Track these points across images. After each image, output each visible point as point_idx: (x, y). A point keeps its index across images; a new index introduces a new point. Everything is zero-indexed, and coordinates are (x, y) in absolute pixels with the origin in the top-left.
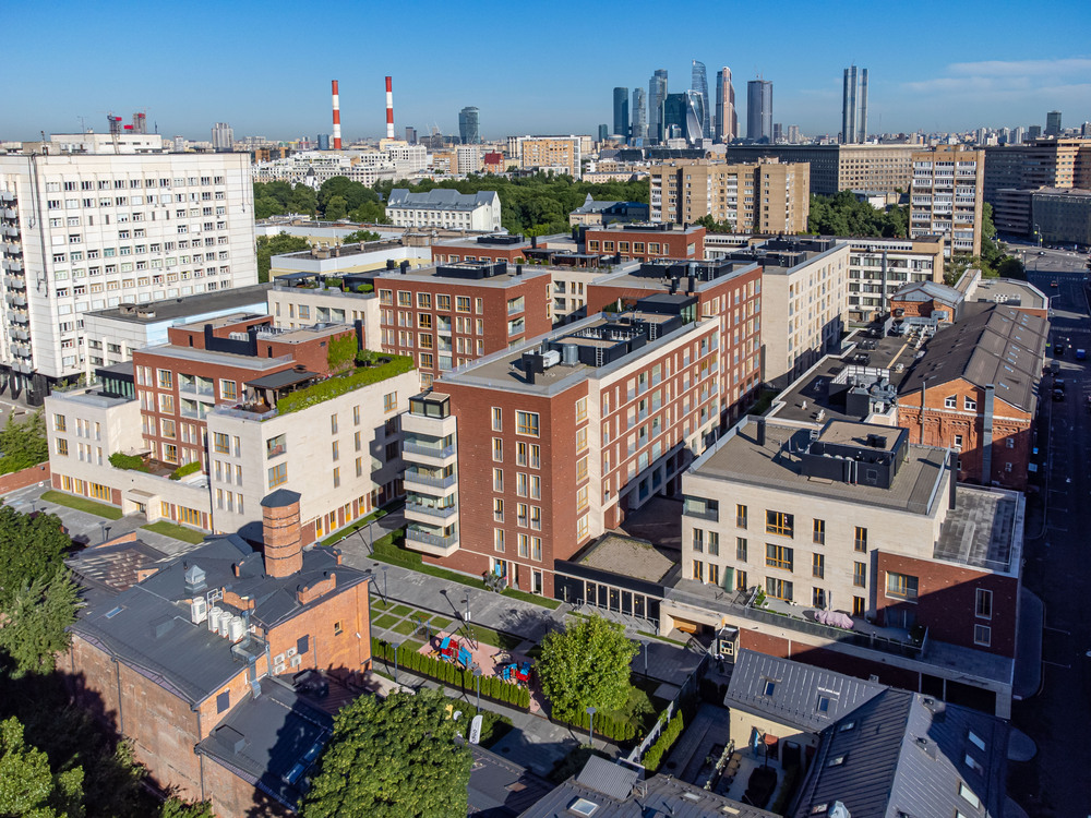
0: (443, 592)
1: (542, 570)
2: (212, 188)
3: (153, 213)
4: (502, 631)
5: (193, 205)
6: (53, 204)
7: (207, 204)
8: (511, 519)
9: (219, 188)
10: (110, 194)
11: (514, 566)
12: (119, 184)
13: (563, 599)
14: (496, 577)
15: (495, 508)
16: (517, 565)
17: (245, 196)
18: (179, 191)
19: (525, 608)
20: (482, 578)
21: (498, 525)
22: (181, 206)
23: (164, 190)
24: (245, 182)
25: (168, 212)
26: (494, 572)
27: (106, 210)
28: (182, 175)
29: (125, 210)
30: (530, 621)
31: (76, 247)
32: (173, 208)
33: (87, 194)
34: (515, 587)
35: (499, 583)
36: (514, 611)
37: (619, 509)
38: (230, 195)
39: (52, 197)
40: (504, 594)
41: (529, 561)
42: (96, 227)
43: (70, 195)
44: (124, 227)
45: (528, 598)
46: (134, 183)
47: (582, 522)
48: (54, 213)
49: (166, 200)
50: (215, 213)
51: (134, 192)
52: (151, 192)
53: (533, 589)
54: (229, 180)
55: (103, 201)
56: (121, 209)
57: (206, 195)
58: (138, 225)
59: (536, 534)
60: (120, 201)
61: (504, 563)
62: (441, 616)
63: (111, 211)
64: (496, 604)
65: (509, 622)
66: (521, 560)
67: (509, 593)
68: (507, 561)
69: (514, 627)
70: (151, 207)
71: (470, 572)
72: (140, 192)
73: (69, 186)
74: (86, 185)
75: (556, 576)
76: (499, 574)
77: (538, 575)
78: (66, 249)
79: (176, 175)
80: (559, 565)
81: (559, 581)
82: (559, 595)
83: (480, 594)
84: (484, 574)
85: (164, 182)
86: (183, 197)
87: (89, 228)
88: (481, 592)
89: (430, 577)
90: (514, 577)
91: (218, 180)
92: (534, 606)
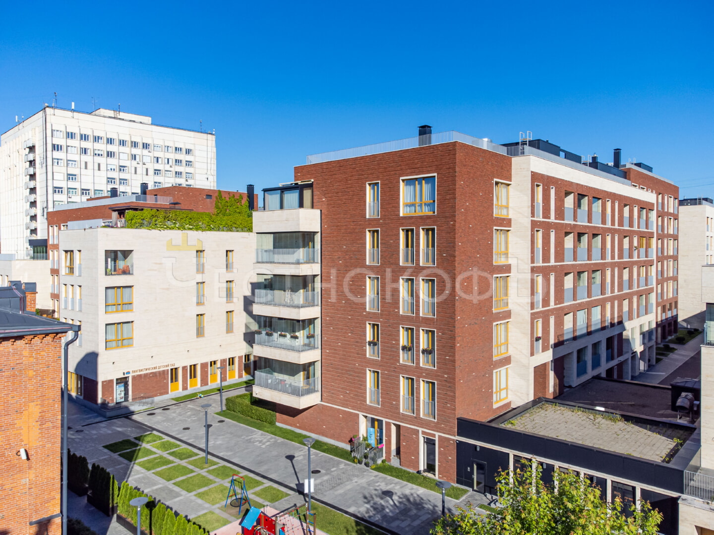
0: (291, 458)
1: (437, 434)
2: (183, 157)
3: (136, 168)
4: (362, 519)
5: (167, 167)
6: (56, 147)
7: (179, 169)
8: (390, 351)
9: (189, 158)
10: (102, 147)
11: (394, 429)
12: (110, 141)
13: (472, 487)
14: (368, 445)
15: (369, 337)
16: (398, 427)
17: (209, 168)
18: (157, 154)
19: (407, 492)
20: (348, 447)
21: (371, 363)
22: (157, 167)
23: (145, 152)
24: (209, 156)
25: (147, 170)
26: (365, 439)
27: (98, 159)
28: (161, 143)
29: (113, 162)
30: (414, 511)
31: (72, 184)
32: (151, 167)
33: (85, 144)
34: (395, 462)
35: (371, 455)
36: (388, 494)
37: (552, 374)
38: (197, 165)
39: (56, 142)
40: (378, 469)
41: (417, 420)
42: (90, 171)
43: (70, 142)
44: (112, 175)
45: (415, 478)
46: (122, 143)
47: (500, 376)
48: (57, 154)
49: (146, 160)
50: (184, 177)
51: (122, 149)
52: (135, 151)
53: (422, 466)
54: (197, 153)
55: (97, 152)
56: (111, 160)
57: (178, 162)
58: (123, 176)
59: (429, 373)
60: (110, 154)
61: (380, 422)
62: (276, 486)
63: (102, 160)
64: (363, 481)
65: (378, 509)
66: (404, 418)
67: (385, 469)
68: (384, 420)
69: (385, 517)
70: (134, 163)
71: (332, 437)
72: (127, 149)
73: (70, 135)
74: (84, 137)
75: (460, 444)
76: (373, 441)
77: (430, 443)
78: (63, 184)
79: (156, 142)
80: (466, 427)
81: (464, 454)
82: (464, 478)
83: (342, 466)
84: (351, 441)
85: (146, 146)
86: (160, 160)
87: (84, 171)
88: (343, 464)
89: (280, 440)
90: (394, 447)
91: (188, 152)
92: (421, 491)
